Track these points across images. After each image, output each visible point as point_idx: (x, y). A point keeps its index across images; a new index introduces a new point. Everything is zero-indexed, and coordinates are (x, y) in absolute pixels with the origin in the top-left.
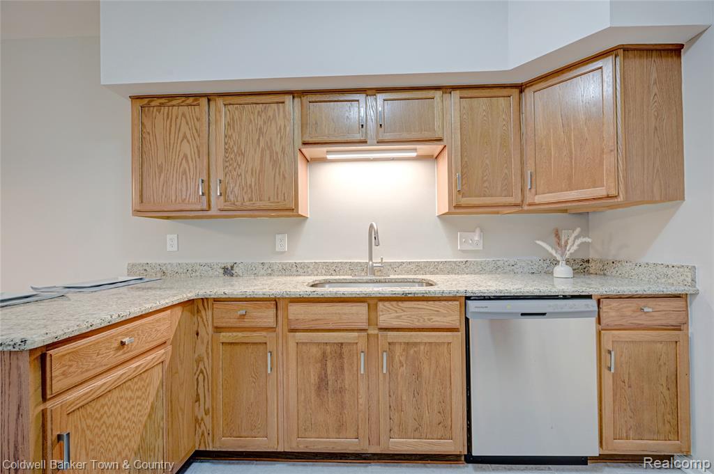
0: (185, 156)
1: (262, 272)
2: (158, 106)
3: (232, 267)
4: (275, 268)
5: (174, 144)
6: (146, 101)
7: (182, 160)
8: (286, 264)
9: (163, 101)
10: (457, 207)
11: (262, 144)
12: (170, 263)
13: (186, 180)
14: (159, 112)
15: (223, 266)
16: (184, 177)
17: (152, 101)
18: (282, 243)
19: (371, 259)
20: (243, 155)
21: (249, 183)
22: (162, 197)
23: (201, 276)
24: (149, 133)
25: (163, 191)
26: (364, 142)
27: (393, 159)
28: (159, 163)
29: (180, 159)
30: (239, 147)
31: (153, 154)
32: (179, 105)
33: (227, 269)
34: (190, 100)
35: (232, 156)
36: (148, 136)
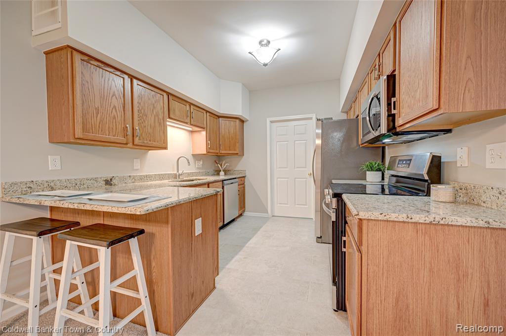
0: (115, 107)
1: (130, 181)
2: (96, 66)
3: (111, 180)
4: (136, 178)
5: (107, 96)
6: (86, 58)
7: (113, 109)
8: (142, 176)
9: (100, 64)
10: (209, 152)
11: (154, 113)
12: (58, 180)
13: (116, 122)
14: (96, 70)
15: (105, 179)
16: (114, 120)
17: (91, 60)
18: (137, 164)
19: (178, 171)
20: (146, 116)
21: (149, 132)
22: (99, 131)
23: (88, 187)
24: (88, 82)
25: (99, 127)
26: (187, 123)
27: (177, 127)
28: (96, 107)
29: (111, 108)
30: (144, 111)
31: (91, 98)
32: (110, 72)
33: (108, 181)
34: (118, 73)
35: (141, 115)
36: (86, 84)
